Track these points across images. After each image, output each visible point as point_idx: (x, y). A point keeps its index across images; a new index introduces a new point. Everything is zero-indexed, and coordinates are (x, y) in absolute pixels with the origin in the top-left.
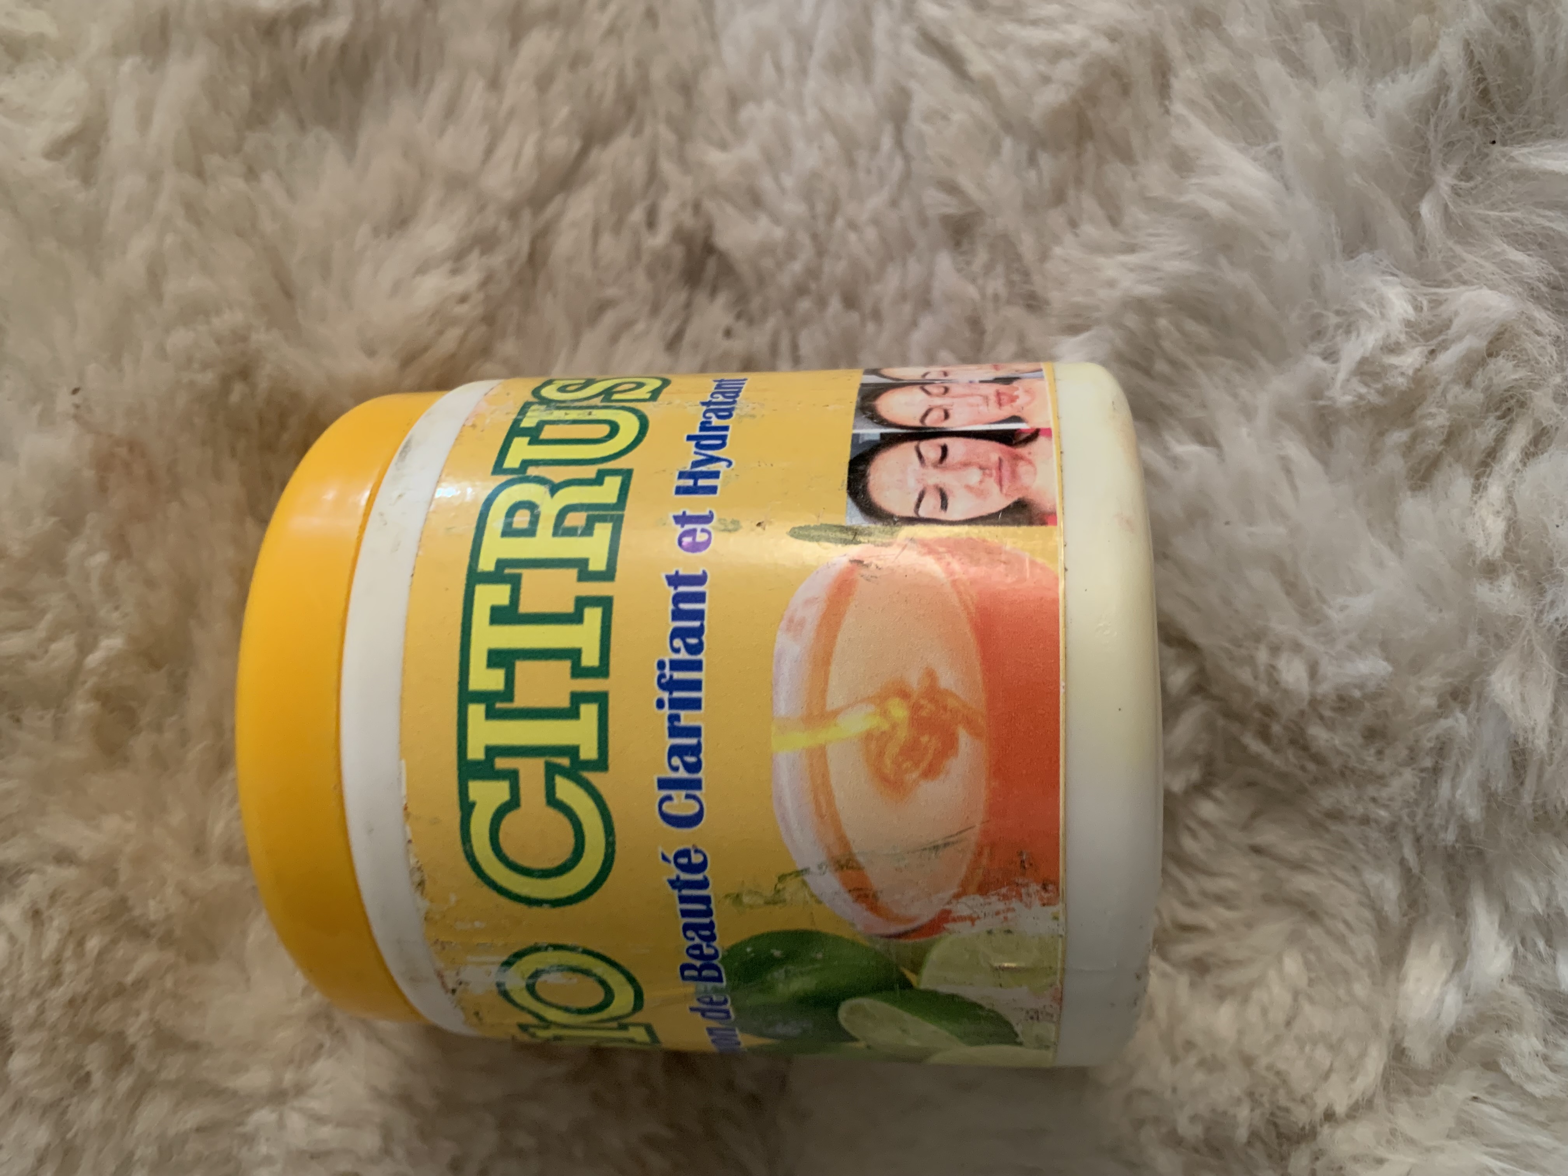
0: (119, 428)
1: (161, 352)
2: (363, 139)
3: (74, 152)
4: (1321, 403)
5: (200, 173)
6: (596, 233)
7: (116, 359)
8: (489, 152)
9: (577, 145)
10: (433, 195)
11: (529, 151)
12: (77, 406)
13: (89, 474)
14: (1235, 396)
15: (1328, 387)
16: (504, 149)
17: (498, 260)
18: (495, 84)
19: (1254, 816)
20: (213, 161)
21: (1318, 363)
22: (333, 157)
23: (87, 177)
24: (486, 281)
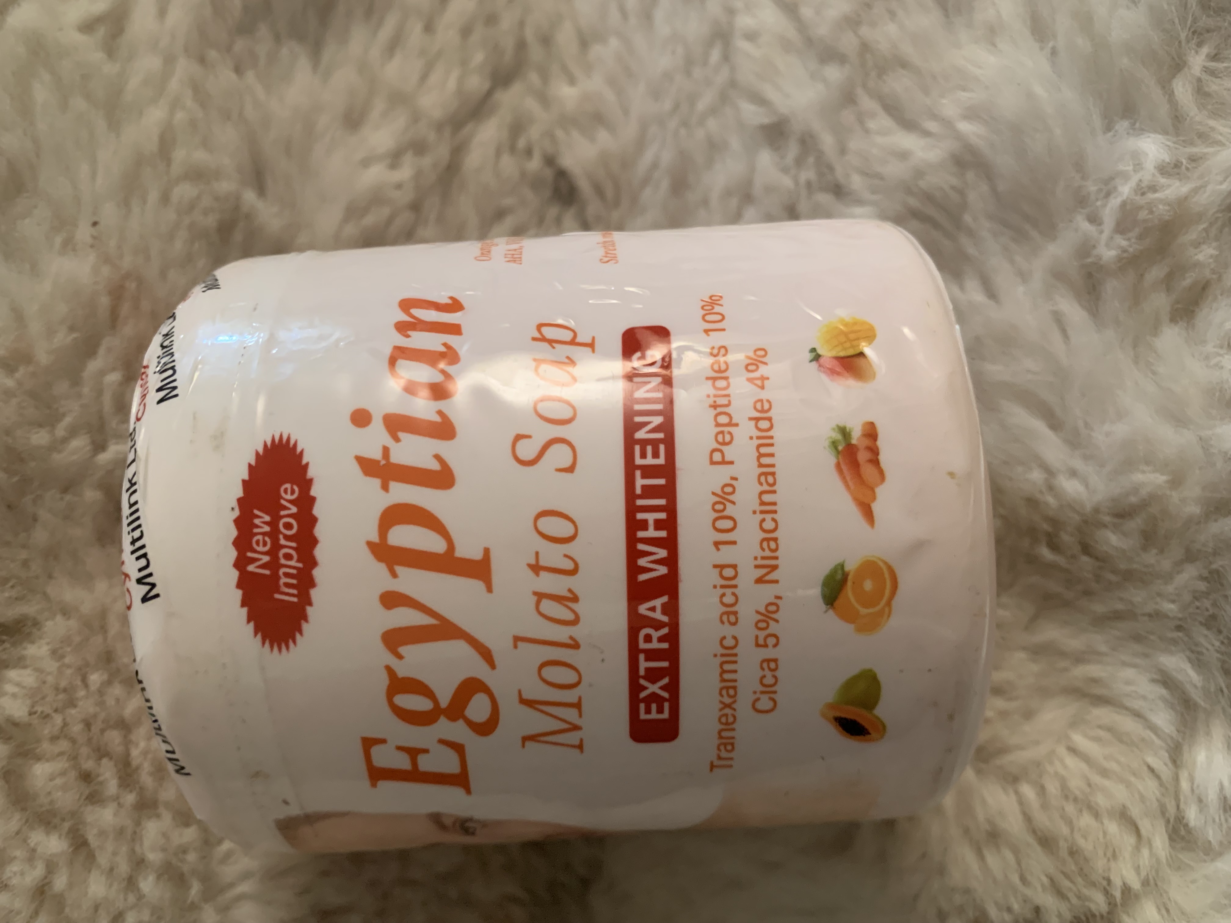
0: (127, 262)
1: (165, 199)
2: (327, 55)
3: (101, 31)
4: (1090, 260)
5: (202, 60)
6: (498, 153)
7: (126, 203)
8: (424, 77)
9: (487, 86)
10: (379, 105)
11: (452, 84)
12: (94, 238)
13: (104, 301)
14: (1012, 262)
15: (1094, 247)
16: (434, 78)
17: (427, 161)
18: (429, 28)
19: (1034, 618)
20: (213, 54)
21: (1085, 226)
22: (303, 64)
23: (110, 50)
24: (418, 174)
